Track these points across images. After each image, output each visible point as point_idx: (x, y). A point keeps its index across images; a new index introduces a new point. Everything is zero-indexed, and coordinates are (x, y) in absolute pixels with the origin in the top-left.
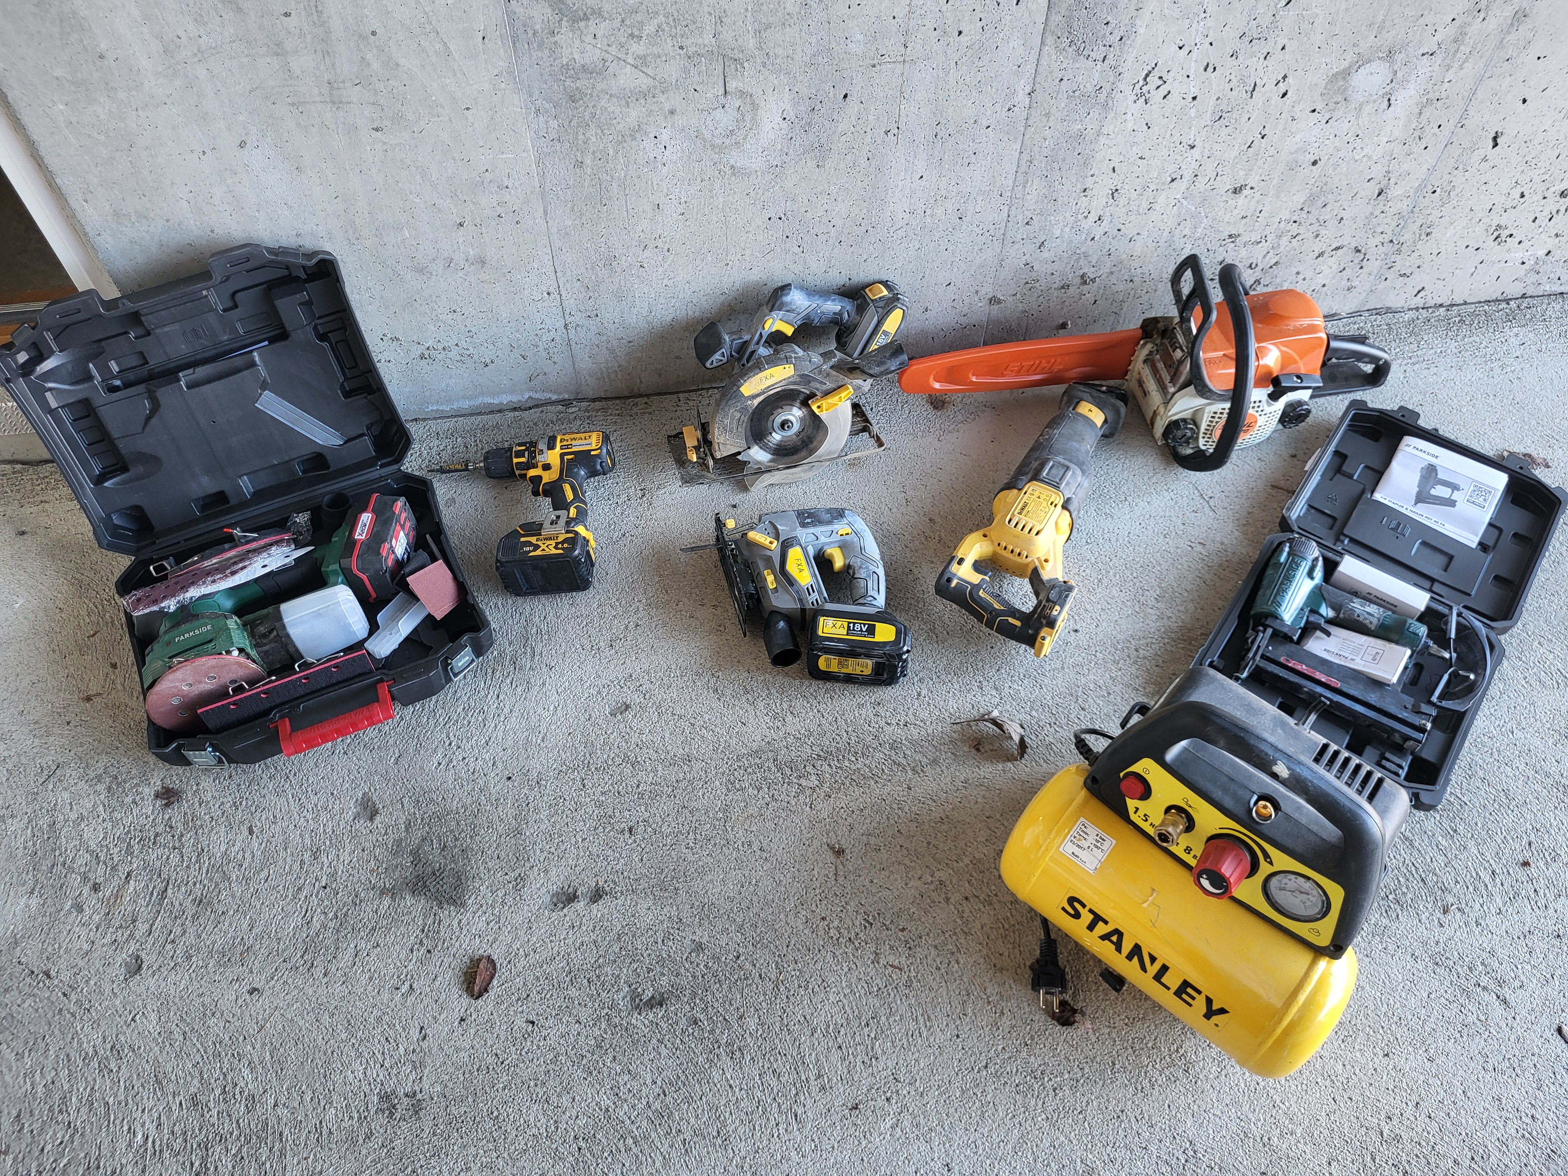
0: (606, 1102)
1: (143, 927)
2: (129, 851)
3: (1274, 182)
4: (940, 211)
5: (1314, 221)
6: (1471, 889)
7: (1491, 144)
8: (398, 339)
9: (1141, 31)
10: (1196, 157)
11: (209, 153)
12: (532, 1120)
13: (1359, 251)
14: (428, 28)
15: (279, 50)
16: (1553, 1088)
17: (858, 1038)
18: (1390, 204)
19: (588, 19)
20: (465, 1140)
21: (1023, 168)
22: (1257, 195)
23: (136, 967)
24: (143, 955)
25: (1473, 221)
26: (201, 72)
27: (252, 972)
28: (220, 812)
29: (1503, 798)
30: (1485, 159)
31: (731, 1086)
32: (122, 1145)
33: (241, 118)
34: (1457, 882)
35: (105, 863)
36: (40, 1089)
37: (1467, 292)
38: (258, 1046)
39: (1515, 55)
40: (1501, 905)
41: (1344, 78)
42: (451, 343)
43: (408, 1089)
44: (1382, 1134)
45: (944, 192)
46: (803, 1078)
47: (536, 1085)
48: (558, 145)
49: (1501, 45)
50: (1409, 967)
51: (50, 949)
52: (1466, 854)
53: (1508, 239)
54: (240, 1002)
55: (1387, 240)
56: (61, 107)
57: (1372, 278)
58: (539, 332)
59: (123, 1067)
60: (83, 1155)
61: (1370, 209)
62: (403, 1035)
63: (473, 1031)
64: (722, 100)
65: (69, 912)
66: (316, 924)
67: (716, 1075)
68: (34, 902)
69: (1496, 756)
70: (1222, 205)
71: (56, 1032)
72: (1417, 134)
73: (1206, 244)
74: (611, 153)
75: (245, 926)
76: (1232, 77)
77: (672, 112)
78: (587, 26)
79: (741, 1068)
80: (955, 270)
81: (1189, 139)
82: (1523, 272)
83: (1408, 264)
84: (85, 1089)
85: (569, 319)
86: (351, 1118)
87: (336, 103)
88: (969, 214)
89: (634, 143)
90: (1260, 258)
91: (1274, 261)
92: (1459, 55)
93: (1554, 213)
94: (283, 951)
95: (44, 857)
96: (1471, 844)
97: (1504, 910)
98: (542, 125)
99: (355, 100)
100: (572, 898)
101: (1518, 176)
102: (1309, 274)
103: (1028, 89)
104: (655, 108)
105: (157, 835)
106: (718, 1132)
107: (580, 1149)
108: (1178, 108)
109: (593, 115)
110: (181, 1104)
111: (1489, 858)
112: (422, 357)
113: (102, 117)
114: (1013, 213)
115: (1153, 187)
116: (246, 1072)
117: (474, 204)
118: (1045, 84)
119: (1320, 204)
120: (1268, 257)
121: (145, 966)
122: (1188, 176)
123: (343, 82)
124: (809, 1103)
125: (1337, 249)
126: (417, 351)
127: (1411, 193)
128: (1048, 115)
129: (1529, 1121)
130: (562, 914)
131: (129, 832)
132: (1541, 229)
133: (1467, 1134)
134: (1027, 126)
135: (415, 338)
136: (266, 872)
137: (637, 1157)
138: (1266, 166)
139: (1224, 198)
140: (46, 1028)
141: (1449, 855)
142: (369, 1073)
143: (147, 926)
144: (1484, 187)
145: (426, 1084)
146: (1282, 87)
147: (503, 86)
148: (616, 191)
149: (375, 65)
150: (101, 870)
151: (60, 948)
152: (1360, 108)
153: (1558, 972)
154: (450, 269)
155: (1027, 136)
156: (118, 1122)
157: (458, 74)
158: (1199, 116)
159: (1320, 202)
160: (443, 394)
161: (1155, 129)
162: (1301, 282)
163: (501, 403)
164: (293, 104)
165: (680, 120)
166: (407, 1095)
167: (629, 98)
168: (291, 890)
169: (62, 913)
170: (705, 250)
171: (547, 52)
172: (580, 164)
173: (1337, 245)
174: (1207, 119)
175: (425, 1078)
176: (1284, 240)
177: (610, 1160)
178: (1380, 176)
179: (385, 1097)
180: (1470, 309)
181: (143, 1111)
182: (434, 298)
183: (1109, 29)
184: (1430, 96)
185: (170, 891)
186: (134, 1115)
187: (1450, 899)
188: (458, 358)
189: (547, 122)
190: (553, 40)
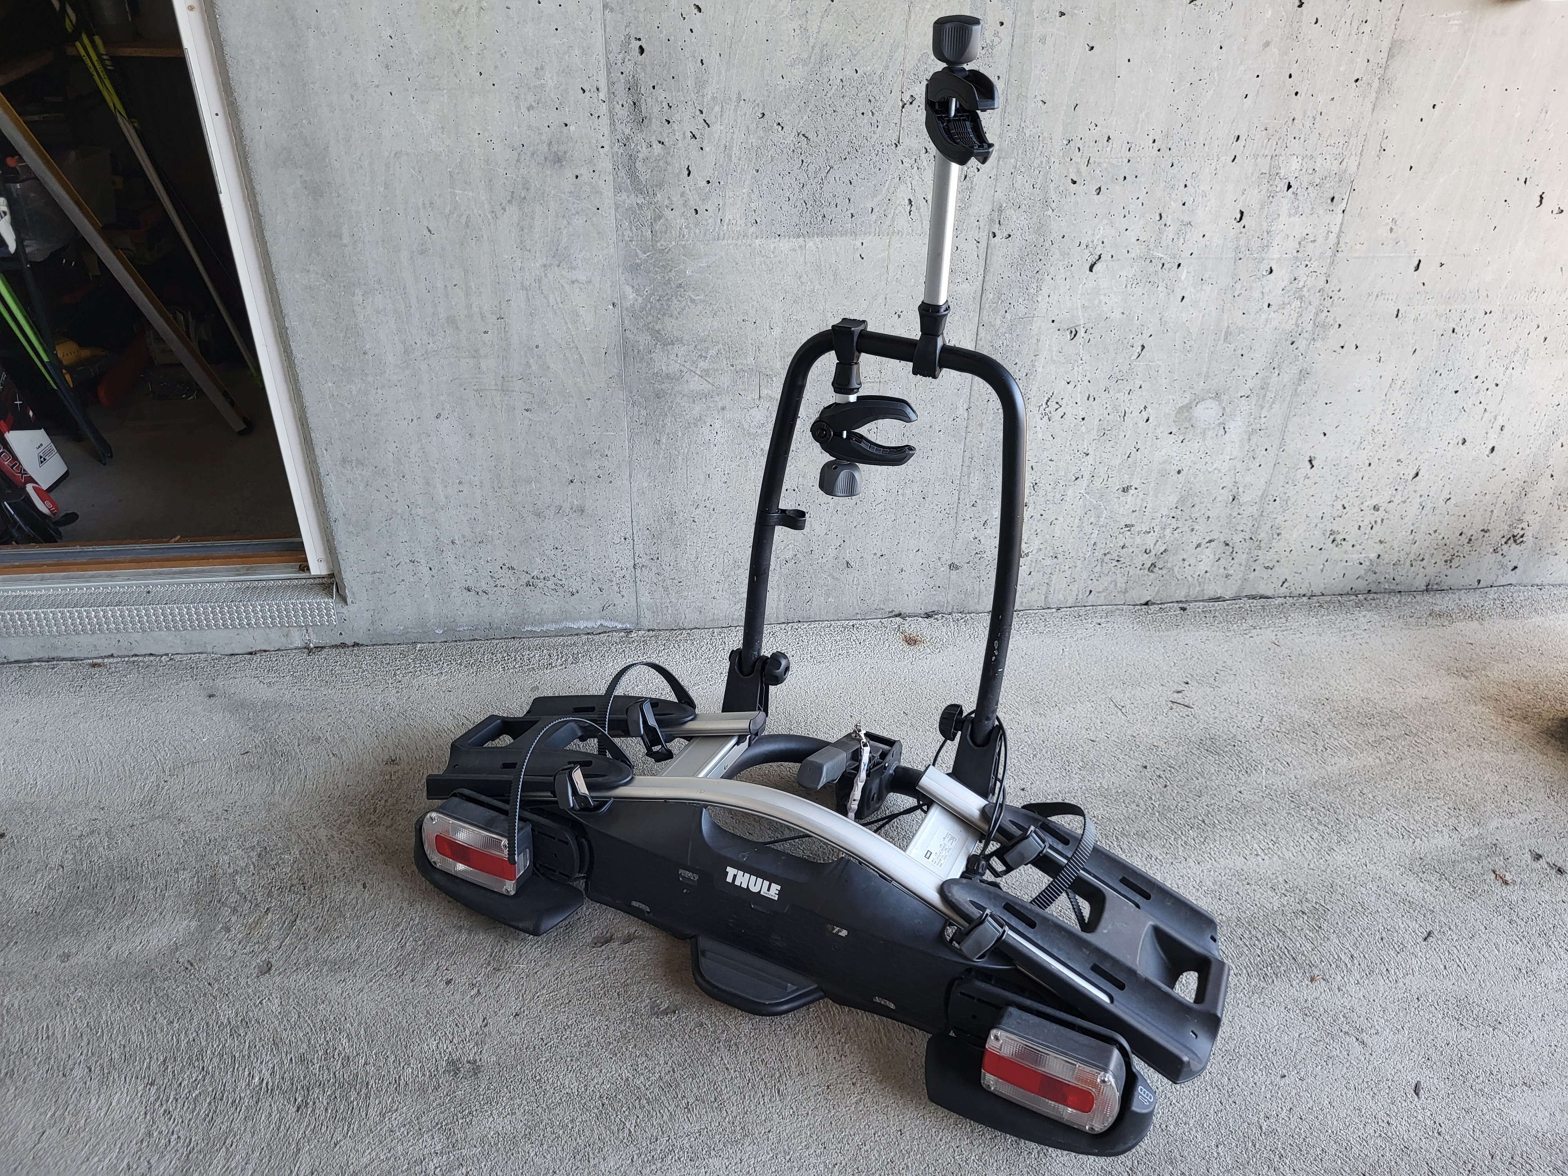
0: (626, 1074)
1: (275, 944)
2: (270, 894)
3: (1152, 485)
4: (908, 492)
5: (1188, 518)
6: (1334, 966)
7: (1309, 466)
8: (513, 568)
9: (1040, 370)
10: (1091, 462)
11: (415, 421)
12: (567, 1083)
13: (1227, 545)
14: (572, 345)
15: (475, 354)
16: (1404, 1104)
17: (831, 1042)
18: (1243, 508)
19: (673, 344)
20: (512, 1094)
21: (967, 463)
22: (1141, 494)
23: (267, 968)
24: (273, 962)
25: (1311, 526)
26: (424, 366)
27: (355, 976)
28: (342, 873)
29: (1360, 908)
30: (1307, 477)
31: (727, 1069)
32: (242, 1084)
33: (442, 398)
34: (1322, 961)
35: (250, 901)
36: (183, 1045)
37: (1322, 586)
38: (355, 1025)
39: (1308, 400)
40: (1358, 978)
41: (1188, 411)
42: (550, 575)
43: (471, 1058)
44: (1261, 1128)
45: (911, 477)
46: (786, 1066)
47: (572, 1060)
48: (645, 427)
49: (1295, 393)
50: (1282, 1015)
51: (202, 954)
52: (1329, 942)
53: (1343, 542)
54: (344, 995)
55: (1247, 538)
56: (330, 384)
57: (1242, 568)
58: (614, 570)
59: (249, 1033)
60: (211, 1089)
61: (1228, 511)
62: (470, 1022)
63: (524, 1022)
64: (758, 402)
65: (220, 931)
66: (409, 946)
67: (716, 1061)
68: (194, 924)
69: (1353, 879)
70: (1116, 500)
71: (200, 1008)
72: (1251, 454)
73: (1108, 531)
74: (680, 435)
75: (353, 946)
76: (1108, 405)
77: (723, 409)
78: (672, 349)
79: (736, 1057)
80: (922, 539)
81: (1084, 447)
82: (1363, 572)
83: (1269, 558)
84: (218, 1046)
85: (637, 561)
86: (424, 1075)
87: (505, 391)
88: (930, 496)
89: (696, 429)
90: (1152, 545)
91: (1162, 549)
92: (1267, 398)
93: (1373, 523)
94: (381, 964)
95: (205, 895)
96: (1333, 937)
97: (1361, 982)
98: (636, 413)
99: (517, 389)
100: (608, 941)
101: (1336, 491)
102: (1193, 561)
103: (966, 406)
104: (712, 405)
105: (292, 885)
106: (715, 1099)
107: (603, 1105)
108: (1072, 425)
109: (670, 408)
110: (291, 1059)
111: (1348, 946)
112: (528, 584)
113: (354, 392)
114: (962, 497)
115: (1062, 483)
116: (344, 1041)
117: (583, 466)
118: (977, 403)
119: (1189, 504)
120: (1158, 544)
121: (273, 969)
122: (1087, 476)
123: (512, 377)
124: (790, 1083)
125: (1210, 541)
126: (525, 578)
127: (1257, 500)
128: (981, 425)
129: (1385, 1125)
130: (600, 949)
131: (271, 883)
132: (1367, 536)
133: (1333, 1132)
134: (967, 432)
135: (525, 568)
136: (373, 913)
137: (649, 1112)
138: (1143, 472)
139: (1117, 495)
140: (193, 1005)
141: (1315, 943)
142: (440, 1046)
143: (278, 943)
144: (1312, 499)
145: (485, 1056)
146: (1145, 415)
147: (614, 385)
148: (680, 462)
149: (534, 368)
150: (247, 906)
151: (210, 953)
152: (1204, 433)
153: (1407, 1025)
154: (559, 515)
155: (968, 440)
156: (240, 1068)
157: (586, 376)
158: (1088, 432)
159: (1189, 503)
160: (537, 617)
161: (1058, 439)
162: (1188, 567)
163: (579, 628)
164: (476, 391)
165: (728, 415)
166: (469, 1062)
167: (695, 397)
168: (391, 925)
169: (213, 932)
170: (739, 511)
171: (645, 364)
172: (658, 442)
173: (1210, 538)
174: (1094, 434)
175: (484, 1052)
176: (1168, 532)
177: (627, 1113)
178: (1230, 486)
179: (451, 1063)
180: (1328, 598)
181: (262, 1063)
182: (544, 537)
183: (1018, 368)
184: (1253, 426)
185: (298, 922)
186: (254, 1065)
187: (1317, 972)
188: (553, 587)
189: (639, 411)
190: (650, 356)
